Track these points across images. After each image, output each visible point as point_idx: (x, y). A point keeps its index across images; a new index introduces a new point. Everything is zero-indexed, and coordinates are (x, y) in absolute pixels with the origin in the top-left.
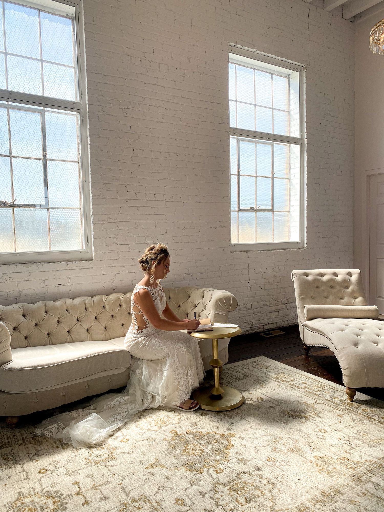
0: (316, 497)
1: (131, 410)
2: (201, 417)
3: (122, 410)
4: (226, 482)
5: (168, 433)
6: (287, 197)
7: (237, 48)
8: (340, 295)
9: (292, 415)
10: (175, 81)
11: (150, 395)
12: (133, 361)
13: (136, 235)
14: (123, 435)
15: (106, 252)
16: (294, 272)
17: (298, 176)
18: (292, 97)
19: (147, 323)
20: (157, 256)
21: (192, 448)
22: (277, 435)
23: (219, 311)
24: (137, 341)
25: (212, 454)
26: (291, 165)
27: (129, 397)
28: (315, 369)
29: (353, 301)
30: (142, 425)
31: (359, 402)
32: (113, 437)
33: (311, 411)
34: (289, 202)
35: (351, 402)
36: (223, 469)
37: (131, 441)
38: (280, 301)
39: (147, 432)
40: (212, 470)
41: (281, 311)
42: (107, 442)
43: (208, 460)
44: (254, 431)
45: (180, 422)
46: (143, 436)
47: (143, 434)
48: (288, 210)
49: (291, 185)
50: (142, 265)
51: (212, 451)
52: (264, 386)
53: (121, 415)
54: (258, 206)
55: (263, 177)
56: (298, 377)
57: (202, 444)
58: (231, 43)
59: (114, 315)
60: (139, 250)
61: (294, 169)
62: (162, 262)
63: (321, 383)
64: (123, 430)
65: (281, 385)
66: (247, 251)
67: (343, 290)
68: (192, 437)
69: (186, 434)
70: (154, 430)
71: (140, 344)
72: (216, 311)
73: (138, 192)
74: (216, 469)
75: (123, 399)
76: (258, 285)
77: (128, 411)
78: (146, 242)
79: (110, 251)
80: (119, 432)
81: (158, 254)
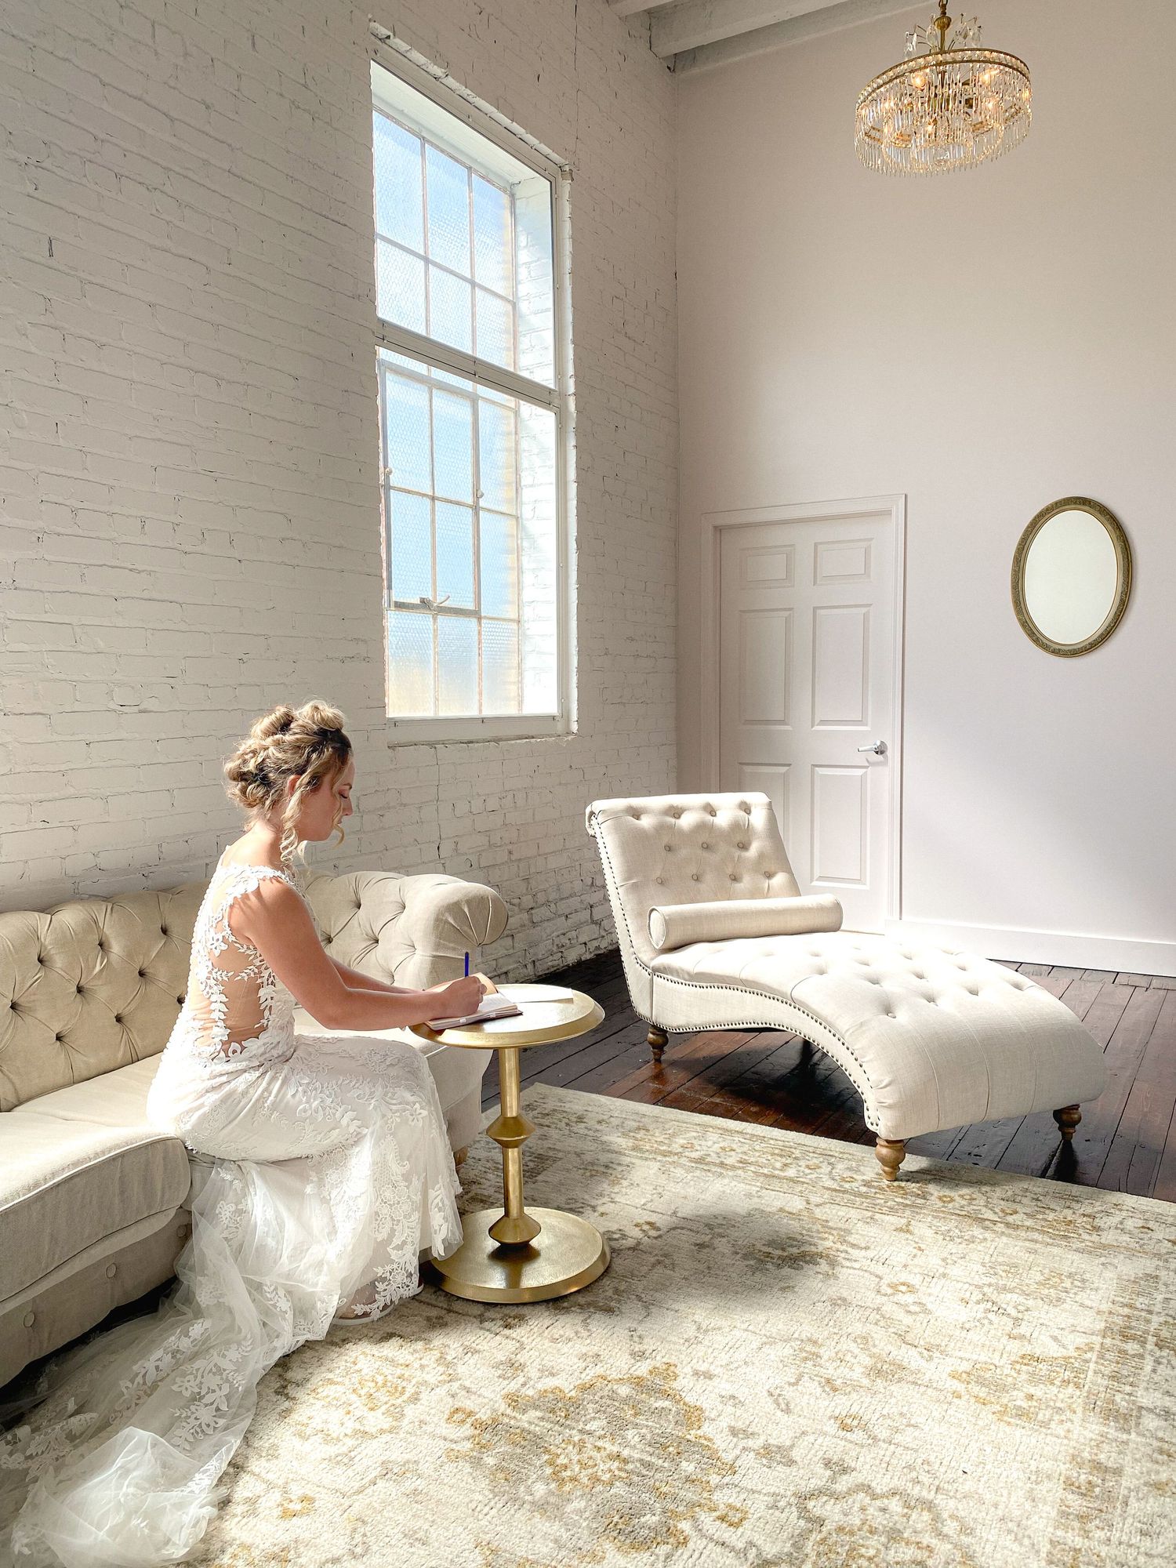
0: (1066, 1506)
1: (236, 1371)
2: (514, 1335)
3: (201, 1383)
4: (788, 1548)
5: (443, 1423)
6: (512, 577)
7: (390, 49)
8: (729, 871)
9: (783, 1259)
10: (208, 107)
11: (282, 1296)
12: (197, 1176)
13: (75, 678)
14: (270, 1486)
16: (598, 805)
17: (550, 509)
18: (523, 256)
19: (267, 1013)
20: (309, 757)
21: (575, 1458)
22: (796, 1335)
23: (449, 948)
24: (227, 1088)
25: (661, 1461)
26: (522, 474)
27: (208, 1323)
28: (718, 1100)
29: (767, 885)
30: (317, 1423)
31: (911, 1177)
32: (237, 1509)
33: (818, 1232)
34: (519, 590)
35: (896, 1184)
36: (739, 1505)
37: (324, 1500)
38: (516, 901)
39: (359, 1445)
40: (707, 1520)
41: (519, 932)
42: (228, 1538)
43: (664, 1489)
44: (719, 1339)
45: (451, 1372)
46: (359, 1468)
47: (352, 1459)
48: (515, 616)
49: (522, 539)
50: (243, 791)
51: (651, 1450)
52: (625, 1183)
53: (206, 1405)
54: (443, 599)
55: (451, 502)
56: (695, 1134)
57: (597, 1434)
58: (376, 25)
59: (22, 1001)
60: (89, 738)
61: (532, 486)
62: (327, 779)
63: (772, 1142)
64: (255, 1465)
65: (672, 1169)
66: (432, 745)
67: (737, 853)
68: (542, 1419)
69: (509, 1411)
70: (382, 1431)
71: (242, 1104)
72: (437, 950)
73: (81, 505)
74: (717, 1514)
75: (187, 1335)
76: (463, 855)
77: (227, 1381)
78: (112, 706)
80: (245, 1478)
81: (313, 751)
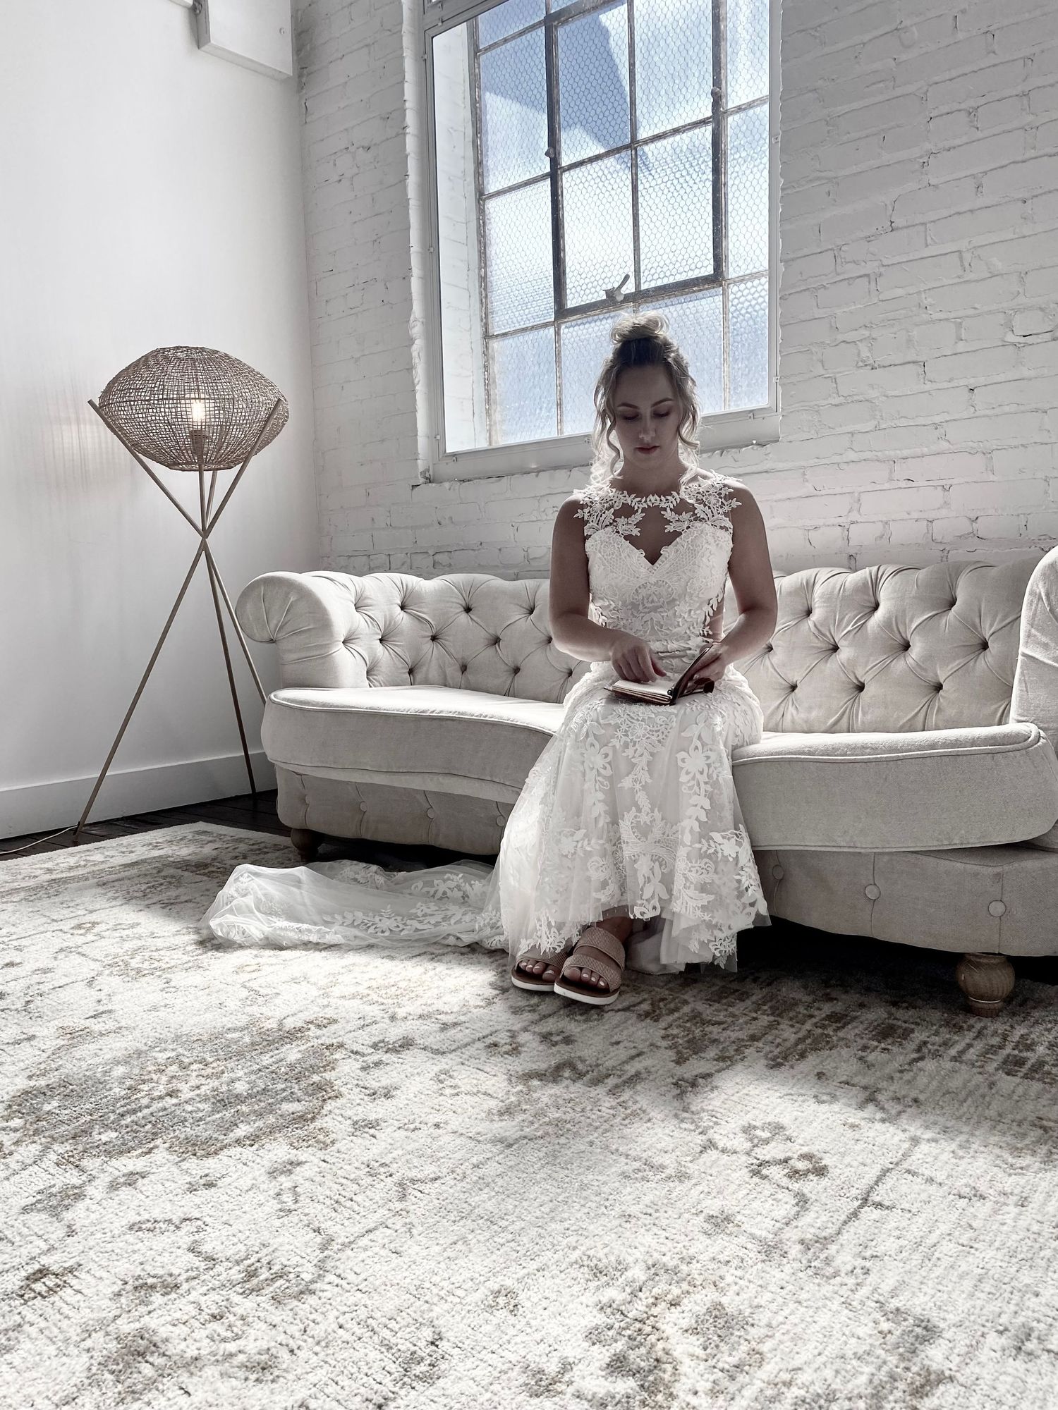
13: (961, 313)
15: (825, 402)
60: (972, 382)
79: (842, 400)
